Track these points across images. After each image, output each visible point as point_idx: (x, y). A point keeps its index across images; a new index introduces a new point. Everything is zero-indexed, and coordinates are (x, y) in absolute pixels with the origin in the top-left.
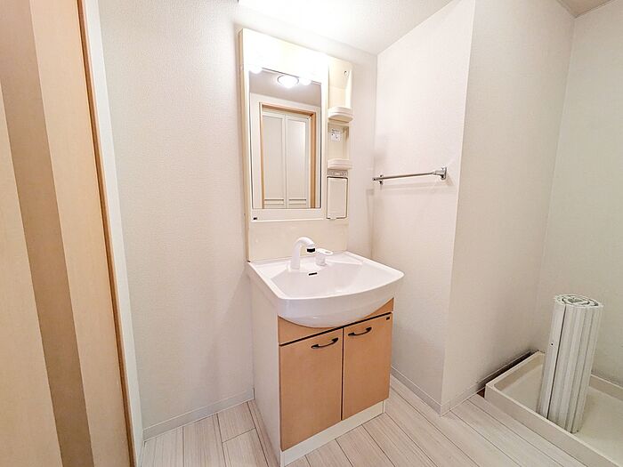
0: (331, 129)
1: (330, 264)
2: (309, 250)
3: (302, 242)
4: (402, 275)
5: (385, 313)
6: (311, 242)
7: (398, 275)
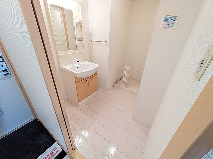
0: (77, 26)
1: (82, 65)
2: (77, 62)
3: (75, 60)
4: (99, 65)
5: (96, 74)
6: (77, 60)
7: (98, 65)
